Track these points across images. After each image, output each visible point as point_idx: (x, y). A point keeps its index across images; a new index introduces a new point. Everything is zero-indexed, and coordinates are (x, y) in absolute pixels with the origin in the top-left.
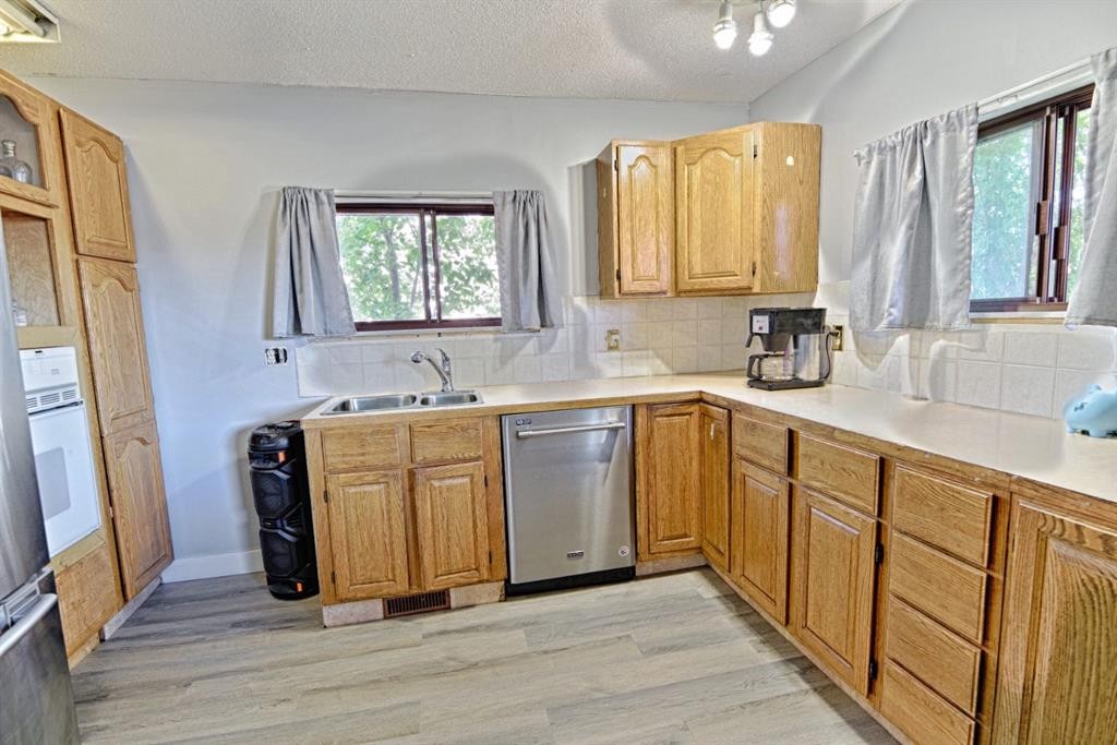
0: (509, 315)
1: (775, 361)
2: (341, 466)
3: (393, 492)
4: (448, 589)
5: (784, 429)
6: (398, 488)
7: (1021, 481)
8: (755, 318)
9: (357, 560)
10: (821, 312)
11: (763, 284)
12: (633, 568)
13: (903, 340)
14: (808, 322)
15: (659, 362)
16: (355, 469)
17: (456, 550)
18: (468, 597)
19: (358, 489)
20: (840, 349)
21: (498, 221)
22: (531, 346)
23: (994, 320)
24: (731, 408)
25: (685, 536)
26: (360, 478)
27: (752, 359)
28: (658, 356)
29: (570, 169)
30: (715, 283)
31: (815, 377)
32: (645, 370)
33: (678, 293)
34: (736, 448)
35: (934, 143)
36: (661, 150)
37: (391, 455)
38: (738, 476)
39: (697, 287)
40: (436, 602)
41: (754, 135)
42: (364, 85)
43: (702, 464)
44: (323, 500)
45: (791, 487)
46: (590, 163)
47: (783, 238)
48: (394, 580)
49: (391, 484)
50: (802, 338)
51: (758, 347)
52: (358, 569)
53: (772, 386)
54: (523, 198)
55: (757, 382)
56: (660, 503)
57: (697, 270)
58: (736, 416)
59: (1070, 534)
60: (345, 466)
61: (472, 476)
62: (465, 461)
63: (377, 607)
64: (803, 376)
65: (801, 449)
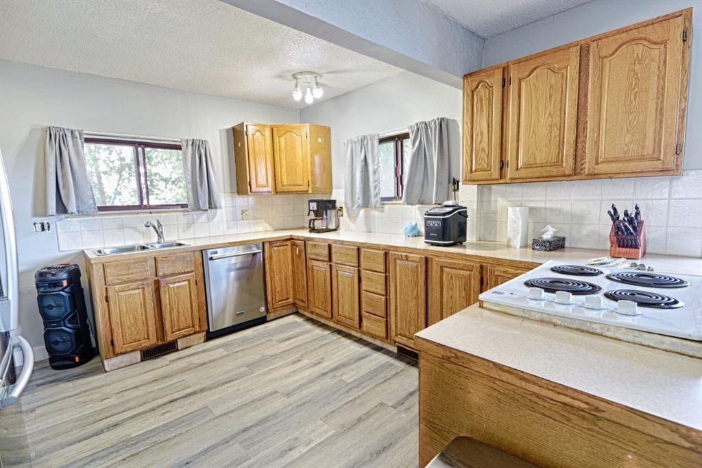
0: (192, 203)
1: (320, 221)
2: (116, 282)
3: (146, 292)
4: (176, 340)
5: (327, 244)
6: (149, 291)
7: (391, 246)
8: (311, 204)
9: (127, 331)
10: (335, 201)
11: (312, 190)
12: (265, 317)
13: (362, 211)
14: (330, 205)
15: (267, 225)
16: (125, 282)
17: (182, 318)
18: (187, 342)
19: (126, 293)
20: (342, 215)
21: (185, 153)
22: (204, 217)
23: (386, 204)
24: (305, 240)
25: (288, 299)
26: (128, 287)
27: (310, 220)
28: (266, 221)
29: (220, 131)
30: (293, 189)
31: (334, 227)
32: (260, 228)
33: (277, 193)
34: (308, 256)
35: (367, 143)
36: (266, 129)
37: (145, 273)
38: (310, 267)
39: (285, 190)
40: (171, 347)
41: (306, 128)
42: (102, 74)
43: (293, 266)
44: (105, 301)
45: (331, 266)
46: (230, 129)
47: (317, 171)
48: (148, 339)
49: (146, 288)
50: (329, 212)
51: (312, 216)
52: (127, 336)
53: (319, 231)
54: (198, 144)
55: (313, 230)
56: (276, 285)
57: (285, 183)
58: (308, 243)
59: (404, 258)
60: (119, 281)
61: (189, 280)
62: (185, 273)
63: (138, 355)
64: (330, 227)
65: (333, 250)
